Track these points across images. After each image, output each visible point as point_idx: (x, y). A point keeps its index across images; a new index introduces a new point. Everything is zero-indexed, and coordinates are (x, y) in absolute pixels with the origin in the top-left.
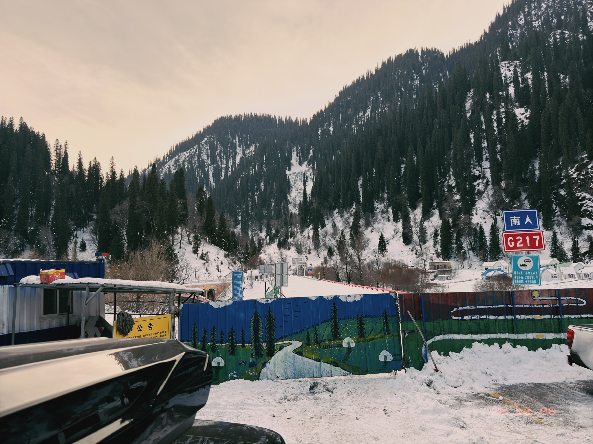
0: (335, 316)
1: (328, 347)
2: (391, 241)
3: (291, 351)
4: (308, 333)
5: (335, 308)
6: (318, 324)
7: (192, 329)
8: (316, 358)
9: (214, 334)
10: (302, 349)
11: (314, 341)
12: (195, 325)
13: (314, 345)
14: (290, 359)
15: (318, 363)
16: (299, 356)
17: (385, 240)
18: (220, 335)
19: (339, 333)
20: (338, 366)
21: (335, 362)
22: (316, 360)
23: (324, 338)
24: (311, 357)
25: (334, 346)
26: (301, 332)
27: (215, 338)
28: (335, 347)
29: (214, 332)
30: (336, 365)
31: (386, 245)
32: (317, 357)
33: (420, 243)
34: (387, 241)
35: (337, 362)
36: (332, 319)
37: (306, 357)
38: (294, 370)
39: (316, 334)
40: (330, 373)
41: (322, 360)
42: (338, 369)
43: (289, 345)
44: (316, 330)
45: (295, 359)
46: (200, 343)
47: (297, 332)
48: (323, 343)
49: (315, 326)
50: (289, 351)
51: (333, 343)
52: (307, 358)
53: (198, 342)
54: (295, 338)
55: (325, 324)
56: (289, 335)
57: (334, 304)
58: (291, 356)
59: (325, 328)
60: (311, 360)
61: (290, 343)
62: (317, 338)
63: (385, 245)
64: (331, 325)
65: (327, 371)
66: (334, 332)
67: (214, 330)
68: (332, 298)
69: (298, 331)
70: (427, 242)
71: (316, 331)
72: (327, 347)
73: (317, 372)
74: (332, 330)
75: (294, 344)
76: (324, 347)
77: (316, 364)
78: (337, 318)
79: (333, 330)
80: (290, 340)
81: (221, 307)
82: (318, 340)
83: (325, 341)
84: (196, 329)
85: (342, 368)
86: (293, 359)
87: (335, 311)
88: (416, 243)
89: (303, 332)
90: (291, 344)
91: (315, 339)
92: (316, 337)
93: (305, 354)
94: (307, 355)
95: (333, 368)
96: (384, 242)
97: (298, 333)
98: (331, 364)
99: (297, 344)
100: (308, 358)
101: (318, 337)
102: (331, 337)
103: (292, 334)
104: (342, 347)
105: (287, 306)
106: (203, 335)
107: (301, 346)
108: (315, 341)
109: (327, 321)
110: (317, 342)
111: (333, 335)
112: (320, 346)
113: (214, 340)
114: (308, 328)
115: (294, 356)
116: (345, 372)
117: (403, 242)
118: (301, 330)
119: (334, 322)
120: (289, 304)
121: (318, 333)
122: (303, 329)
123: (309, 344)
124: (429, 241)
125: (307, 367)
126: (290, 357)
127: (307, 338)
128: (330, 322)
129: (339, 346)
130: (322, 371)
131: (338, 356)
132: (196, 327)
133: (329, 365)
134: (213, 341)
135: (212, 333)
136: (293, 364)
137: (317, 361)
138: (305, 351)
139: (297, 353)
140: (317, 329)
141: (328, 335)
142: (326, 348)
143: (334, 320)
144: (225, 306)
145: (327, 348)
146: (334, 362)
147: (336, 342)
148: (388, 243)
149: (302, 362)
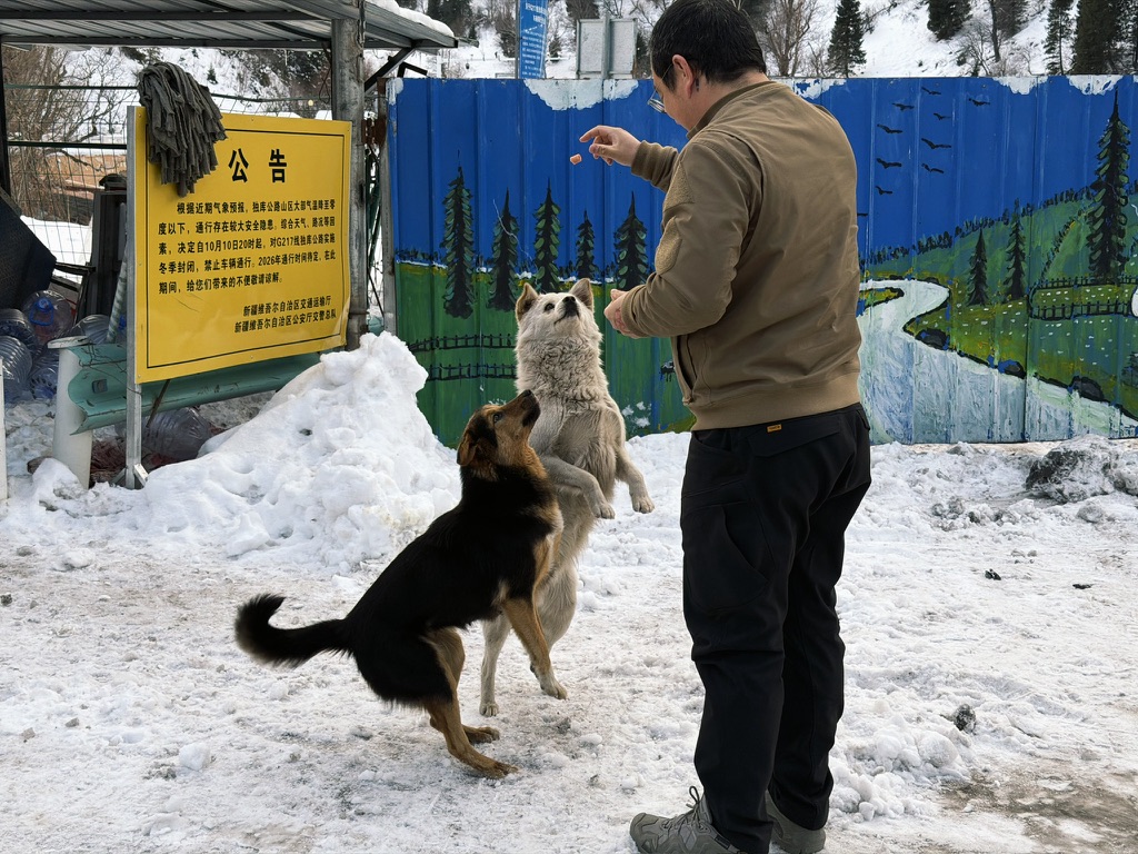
0: (1114, 172)
1: (1067, 313)
2: (882, 23)
3: (894, 324)
4: (980, 246)
5: (1116, 133)
6: (1030, 210)
7: (445, 203)
8: (1005, 358)
9: (547, 232)
10: (947, 317)
11: (1006, 282)
12: (459, 182)
13: (1004, 302)
14: (890, 360)
15: (1014, 380)
16: (932, 349)
17: (863, 16)
18: (575, 235)
19: (1124, 254)
20: (1100, 398)
21: (1091, 382)
22: (1007, 369)
23: (1052, 274)
24: (982, 355)
25: (1092, 310)
26: (946, 241)
27: (554, 251)
28: (1097, 313)
29: (549, 222)
30: (1092, 391)
31: (861, 36)
32: (1015, 357)
33: (995, 30)
34: (868, 20)
35: (1099, 379)
36: (1096, 186)
37: (960, 353)
38: (906, 408)
39: (1017, 254)
40: (1064, 425)
41: (1034, 366)
42: (1100, 410)
43: (887, 300)
44: (1017, 236)
45: (910, 362)
46: (484, 270)
47: (930, 239)
48: (1045, 297)
49: (1016, 218)
50: (886, 325)
51: (1089, 295)
52: (966, 360)
53: (477, 264)
54: (919, 270)
55: (1061, 212)
56: (894, 255)
57: (1115, 117)
58: (897, 346)
59: (1059, 227)
60: (982, 370)
61: (892, 289)
62: (1018, 273)
63: (858, 35)
64: (1092, 214)
65: (1049, 416)
66: (1102, 246)
67: (548, 215)
68: (1111, 87)
69: (935, 238)
70: (1020, 29)
71: (1019, 240)
72: (1059, 313)
73: (1003, 418)
74: (1090, 238)
75: (913, 296)
76: (1049, 313)
77: (1004, 387)
78: (1121, 185)
79: (1097, 239)
80: (893, 278)
81: (580, 107)
82: (1024, 279)
83: (1055, 285)
84: (465, 206)
85: (1117, 406)
86: (901, 362)
87: (1116, 148)
88: (979, 30)
89: (957, 241)
90: (900, 293)
91: (1010, 274)
92: (1017, 265)
93: (959, 340)
94: (965, 347)
95: (1078, 405)
96: (856, 20)
97: (933, 247)
98: (1070, 387)
99: (926, 296)
100: (971, 358)
101: (1024, 266)
102: (1083, 271)
103: (906, 252)
104: (1127, 315)
105: (894, 118)
106: (497, 232)
107: (944, 305)
108: (1011, 283)
109: (1073, 196)
110: (1016, 290)
111: (1091, 261)
112: (1029, 307)
113: (548, 259)
114: (982, 225)
115: (909, 347)
116: (1128, 421)
117: (929, 24)
118: (952, 233)
119: (1104, 201)
120: (903, 107)
121: (1025, 248)
122: (958, 230)
123: (978, 298)
124: (1031, 24)
125: (964, 397)
126: (890, 352)
127: (972, 272)
128: (1085, 202)
129: (1116, 312)
130: (1029, 414)
131: (1105, 352)
132: (465, 194)
133: (1062, 392)
134: (545, 263)
135: (541, 224)
136: (902, 381)
137: (1008, 372)
138: (960, 328)
139: (923, 335)
140: (1022, 233)
141: (1072, 261)
142: (1054, 318)
143: (1109, 190)
144: (599, 100)
145: (1058, 319)
146: (1085, 380)
147: (1104, 293)
148: (871, 30)
149: (944, 374)
